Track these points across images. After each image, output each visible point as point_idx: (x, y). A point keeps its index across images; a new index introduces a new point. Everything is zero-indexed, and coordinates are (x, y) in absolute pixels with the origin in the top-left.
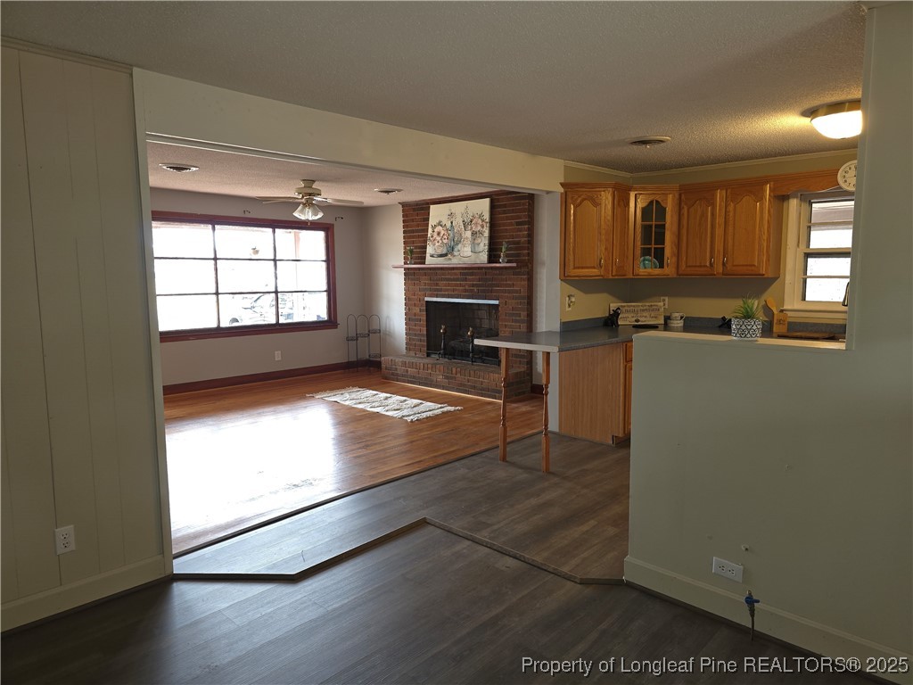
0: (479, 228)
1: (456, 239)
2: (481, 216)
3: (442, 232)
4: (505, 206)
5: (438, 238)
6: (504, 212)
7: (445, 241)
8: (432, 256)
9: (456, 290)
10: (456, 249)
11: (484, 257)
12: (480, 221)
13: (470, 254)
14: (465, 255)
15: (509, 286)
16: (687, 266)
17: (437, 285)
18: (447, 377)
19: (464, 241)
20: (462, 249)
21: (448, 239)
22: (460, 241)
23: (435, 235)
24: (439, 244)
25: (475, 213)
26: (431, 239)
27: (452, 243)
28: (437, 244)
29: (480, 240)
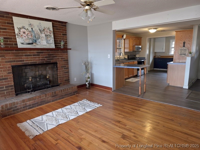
0: (48, 34)
1: (37, 37)
2: (48, 29)
3: (27, 33)
5: (24, 35)
7: (30, 37)
8: (22, 44)
9: (34, 60)
10: (38, 41)
11: (53, 46)
12: (48, 31)
13: (46, 44)
14: (44, 44)
15: (61, 56)
19: (41, 38)
20: (41, 42)
21: (31, 36)
22: (39, 38)
23: (22, 33)
24: (26, 38)
25: (45, 27)
26: (19, 35)
27: (35, 38)
28: (24, 38)
29: (50, 39)
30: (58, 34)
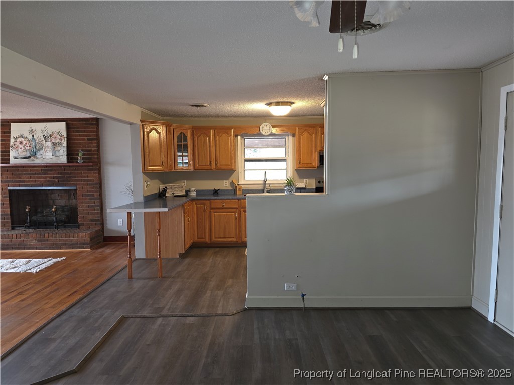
0: (58, 141)
1: (38, 147)
2: (59, 133)
3: (24, 142)
4: (78, 128)
5: (20, 146)
6: (78, 132)
7: (28, 148)
8: (16, 158)
9: (38, 181)
10: (38, 154)
11: (64, 160)
12: (58, 136)
13: (52, 157)
14: (47, 157)
15: (85, 177)
16: (199, 165)
17: (19, 178)
18: (39, 241)
19: (45, 148)
20: (44, 154)
21: (30, 146)
22: (42, 149)
23: (18, 144)
24: (22, 150)
25: (54, 131)
26: (14, 146)
27: (35, 150)
28: (20, 150)
29: (59, 149)
30: (78, 140)
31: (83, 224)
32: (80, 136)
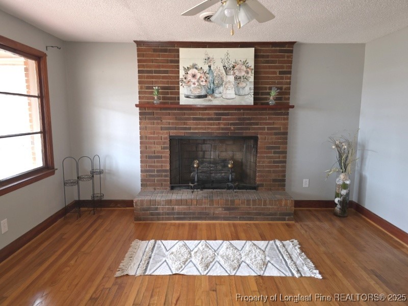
0: (243, 74)
1: (216, 82)
2: (245, 63)
3: (198, 75)
4: (268, 56)
5: (194, 80)
6: (267, 62)
7: (203, 84)
8: (188, 97)
9: (208, 128)
10: (217, 91)
11: (249, 100)
12: (244, 68)
13: (234, 96)
14: (229, 97)
15: (270, 124)
17: (185, 124)
18: (226, 209)
19: (225, 84)
20: (225, 92)
21: (206, 81)
22: (222, 84)
23: (189, 77)
24: (196, 86)
25: (238, 60)
26: (184, 80)
27: (212, 85)
28: (193, 86)
29: (244, 85)
30: (266, 73)
31: (262, 185)
32: (270, 67)
